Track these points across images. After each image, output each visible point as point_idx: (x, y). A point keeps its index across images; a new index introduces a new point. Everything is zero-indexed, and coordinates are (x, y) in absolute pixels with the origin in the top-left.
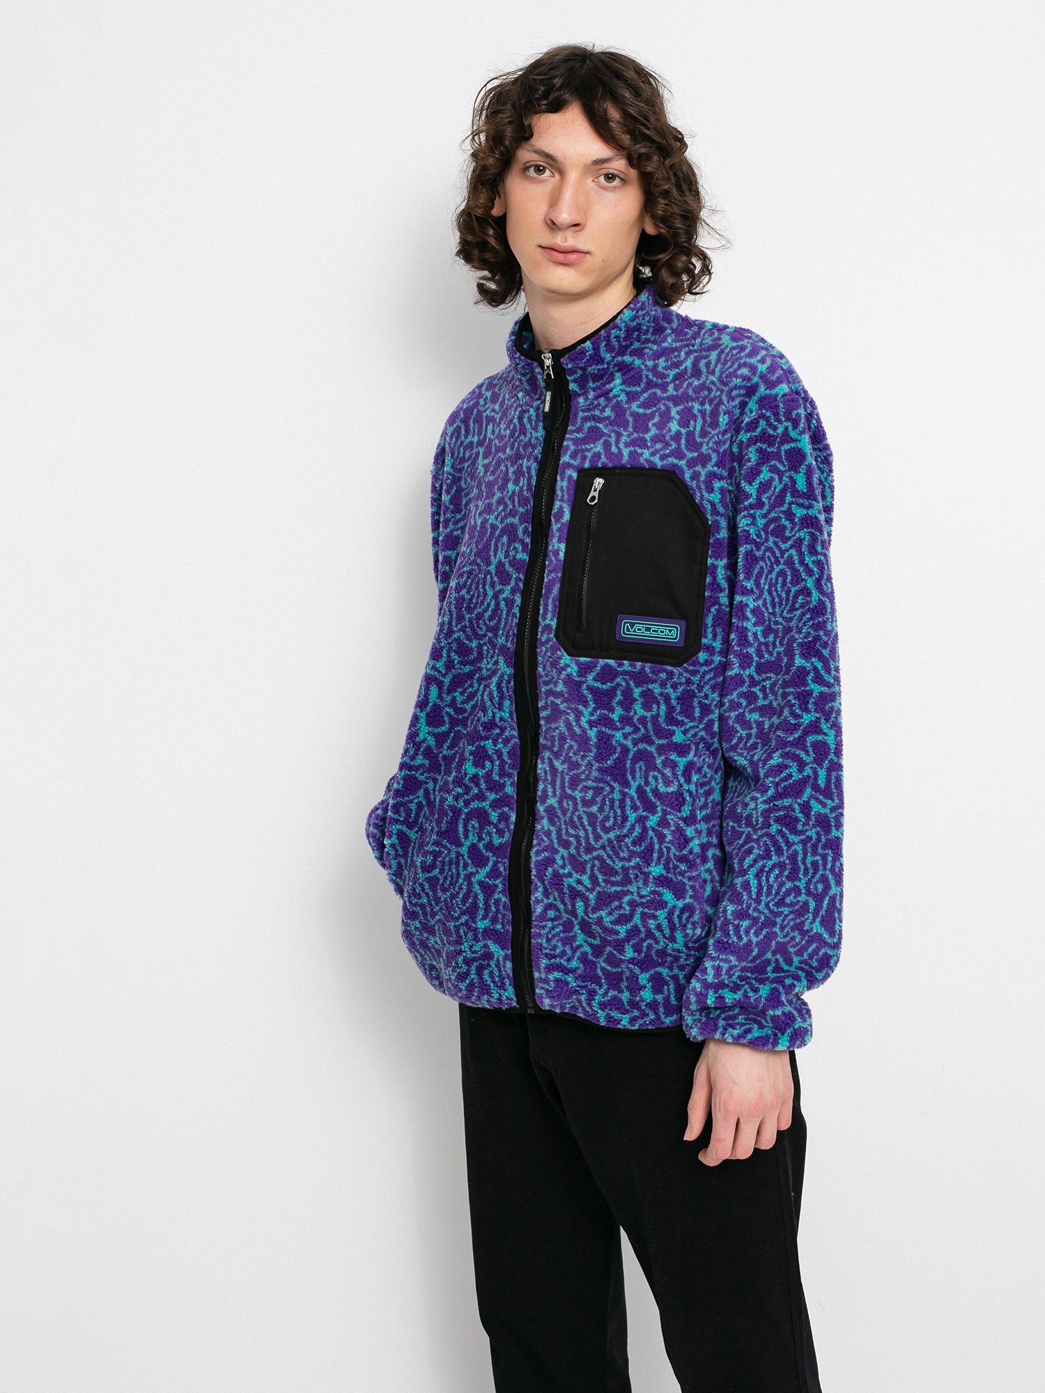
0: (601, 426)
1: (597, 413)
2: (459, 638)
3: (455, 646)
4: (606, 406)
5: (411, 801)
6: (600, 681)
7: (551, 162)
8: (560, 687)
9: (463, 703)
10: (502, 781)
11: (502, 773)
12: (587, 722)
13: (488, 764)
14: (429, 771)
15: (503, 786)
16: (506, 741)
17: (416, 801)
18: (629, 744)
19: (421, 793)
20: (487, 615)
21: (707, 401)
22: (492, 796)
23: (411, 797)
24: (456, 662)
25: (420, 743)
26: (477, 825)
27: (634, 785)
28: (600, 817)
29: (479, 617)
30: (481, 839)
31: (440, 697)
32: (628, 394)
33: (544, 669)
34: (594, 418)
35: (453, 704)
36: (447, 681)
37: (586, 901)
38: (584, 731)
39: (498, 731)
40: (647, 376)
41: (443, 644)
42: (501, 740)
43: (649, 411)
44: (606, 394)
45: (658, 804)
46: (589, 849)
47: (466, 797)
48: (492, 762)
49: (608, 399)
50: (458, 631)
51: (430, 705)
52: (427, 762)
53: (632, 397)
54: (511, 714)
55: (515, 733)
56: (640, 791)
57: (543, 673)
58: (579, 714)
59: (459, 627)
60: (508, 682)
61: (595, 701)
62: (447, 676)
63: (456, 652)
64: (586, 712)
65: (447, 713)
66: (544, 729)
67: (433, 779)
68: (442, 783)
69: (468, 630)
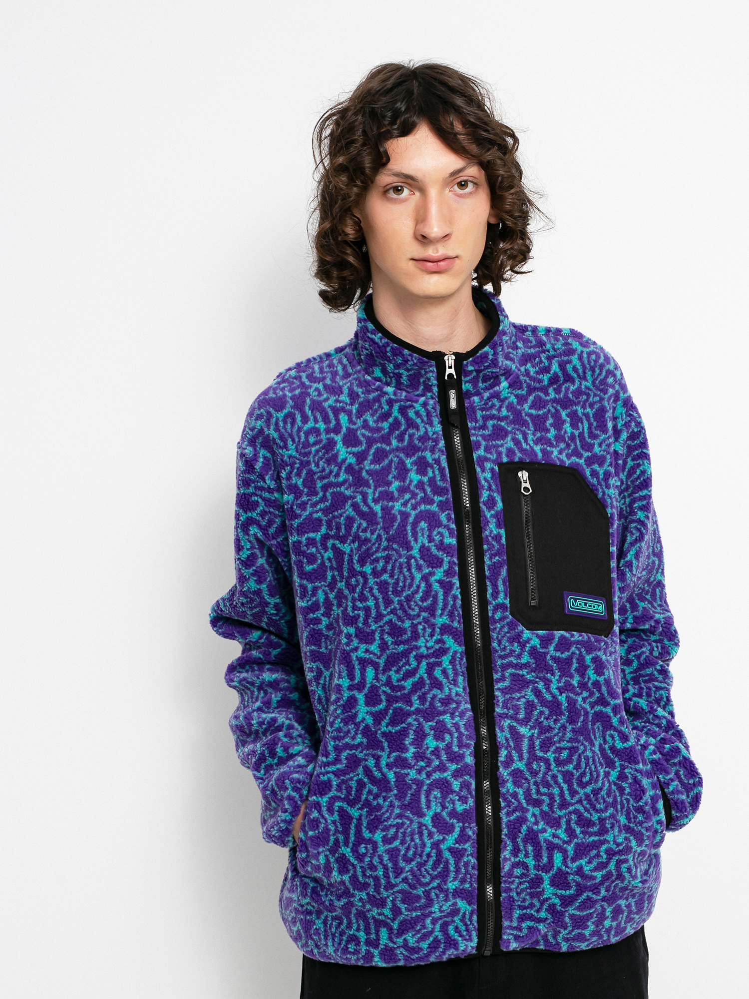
0: (503, 424)
1: (494, 412)
2: (391, 620)
3: (387, 628)
4: (501, 407)
5: (351, 779)
6: (559, 651)
7: (410, 181)
8: (525, 659)
9: (398, 681)
10: (461, 752)
11: (461, 745)
12: (556, 689)
13: (447, 737)
14: (368, 747)
15: (462, 757)
16: (462, 715)
17: (355, 778)
18: (588, 707)
19: (360, 770)
20: (418, 596)
21: (587, 405)
22: (453, 767)
23: (352, 775)
24: (390, 643)
25: (360, 723)
26: (439, 795)
27: (597, 743)
28: (577, 774)
29: (409, 599)
30: (444, 807)
31: (376, 678)
32: (517, 396)
33: (500, 643)
34: (493, 417)
35: (389, 683)
36: (382, 662)
37: (564, 852)
38: (554, 697)
39: (454, 706)
40: (525, 381)
41: (373, 628)
42: (457, 714)
43: (541, 412)
44: (497, 395)
45: (616, 759)
46: (564, 805)
47: (428, 769)
48: (451, 735)
49: (502, 401)
50: (388, 614)
51: (368, 686)
52: (365, 740)
53: (522, 399)
54: (464, 689)
55: (469, 706)
56: (602, 750)
57: (498, 648)
58: (547, 683)
59: (389, 610)
60: (461, 659)
61: (560, 670)
62: (382, 658)
63: (389, 634)
64: (554, 680)
65: (384, 692)
66: (501, 699)
67: (373, 756)
68: (392, 760)
69: (400, 612)
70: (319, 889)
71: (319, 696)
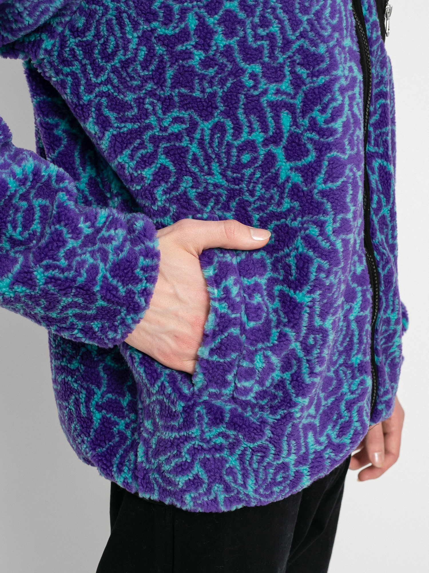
2: (301, 47)
3: (298, 58)
5: (288, 255)
9: (326, 122)
14: (303, 213)
17: (293, 254)
19: (299, 242)
20: (327, 12)
23: (286, 250)
24: (304, 76)
25: (284, 184)
29: (318, 15)
31: (295, 122)
35: (313, 126)
36: (298, 102)
41: (281, 60)
50: (298, 39)
51: (286, 135)
52: (296, 204)
59: (297, 34)
62: (298, 96)
63: (301, 64)
65: (311, 139)
67: (315, 223)
68: (338, 225)
69: (311, 35)
70: (240, 410)
71: (194, 154)
